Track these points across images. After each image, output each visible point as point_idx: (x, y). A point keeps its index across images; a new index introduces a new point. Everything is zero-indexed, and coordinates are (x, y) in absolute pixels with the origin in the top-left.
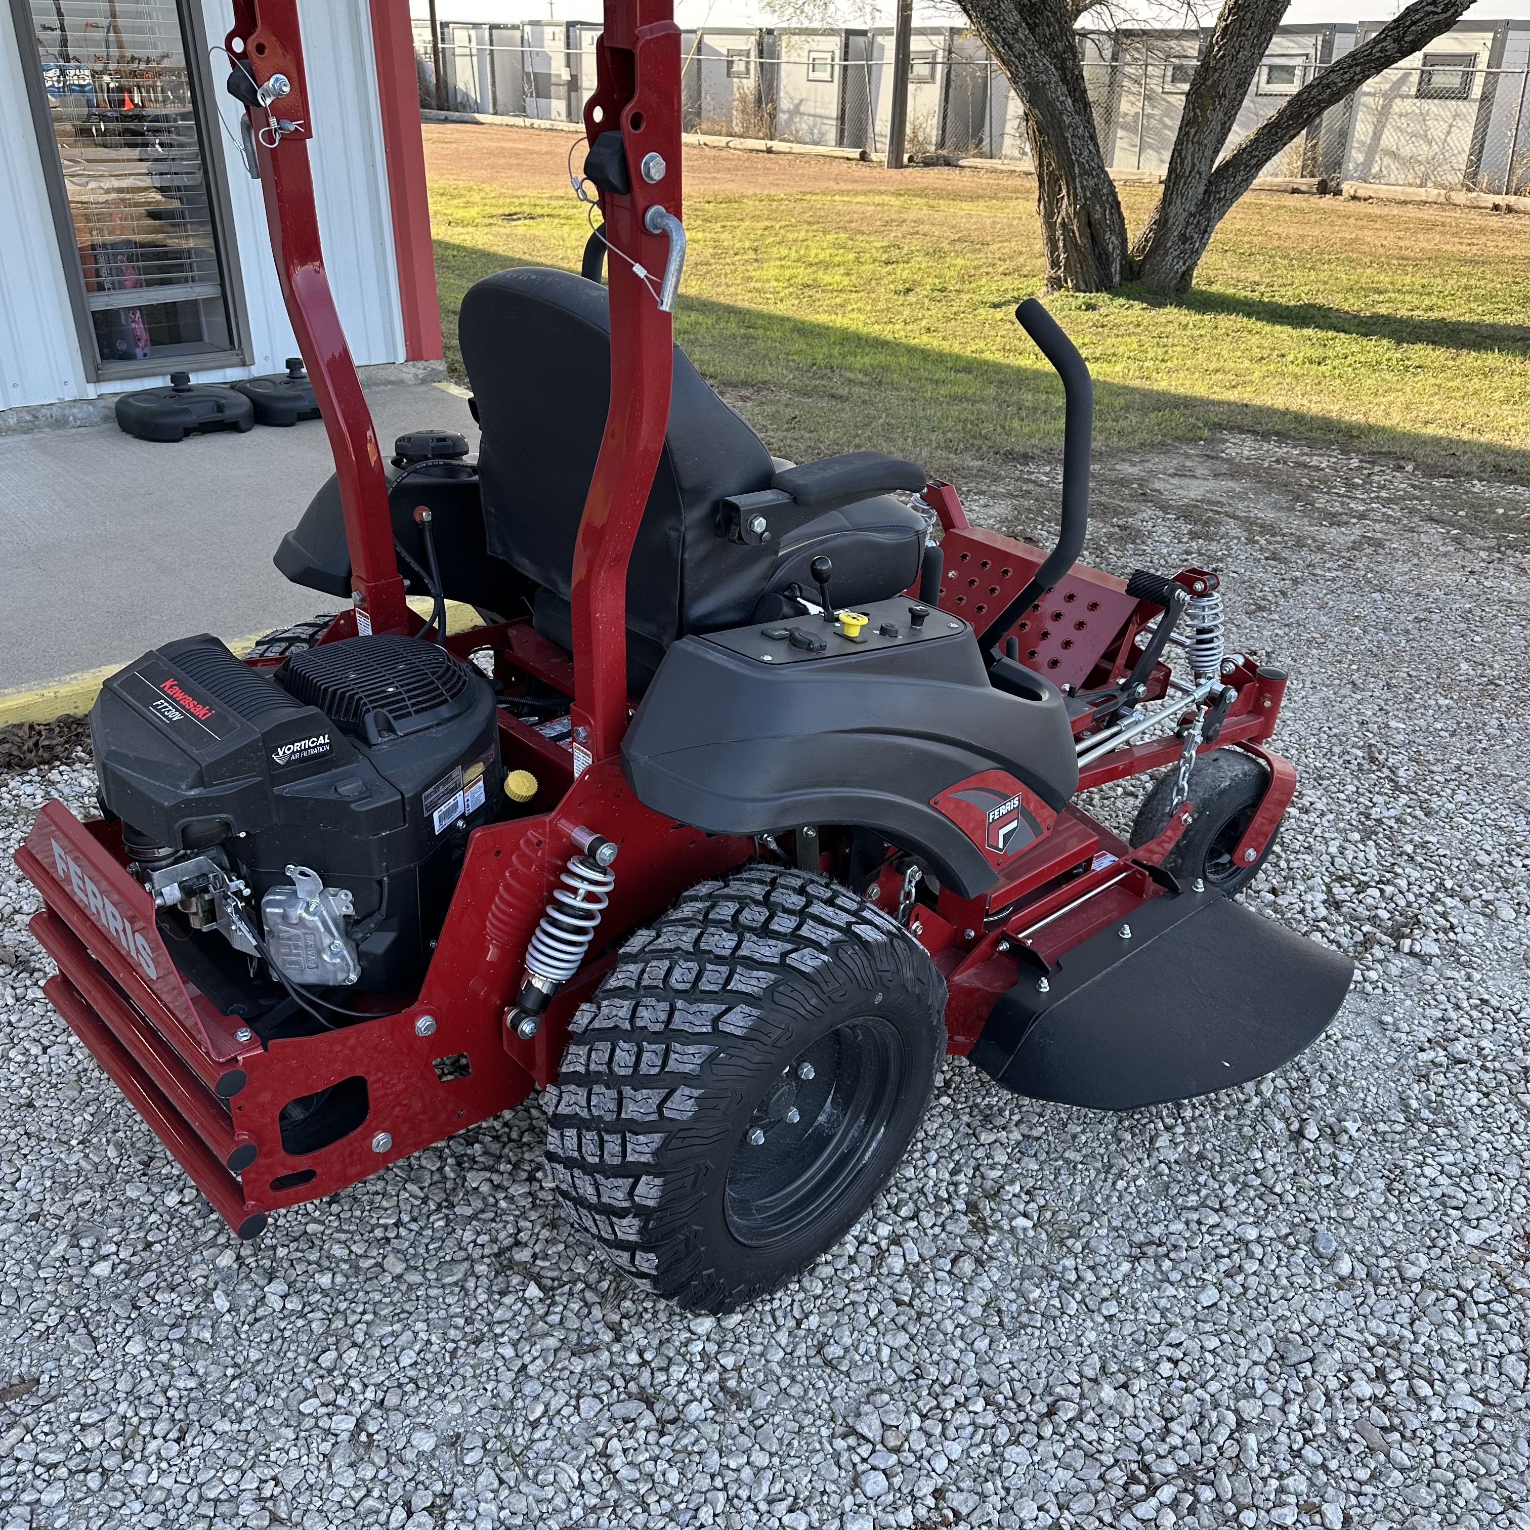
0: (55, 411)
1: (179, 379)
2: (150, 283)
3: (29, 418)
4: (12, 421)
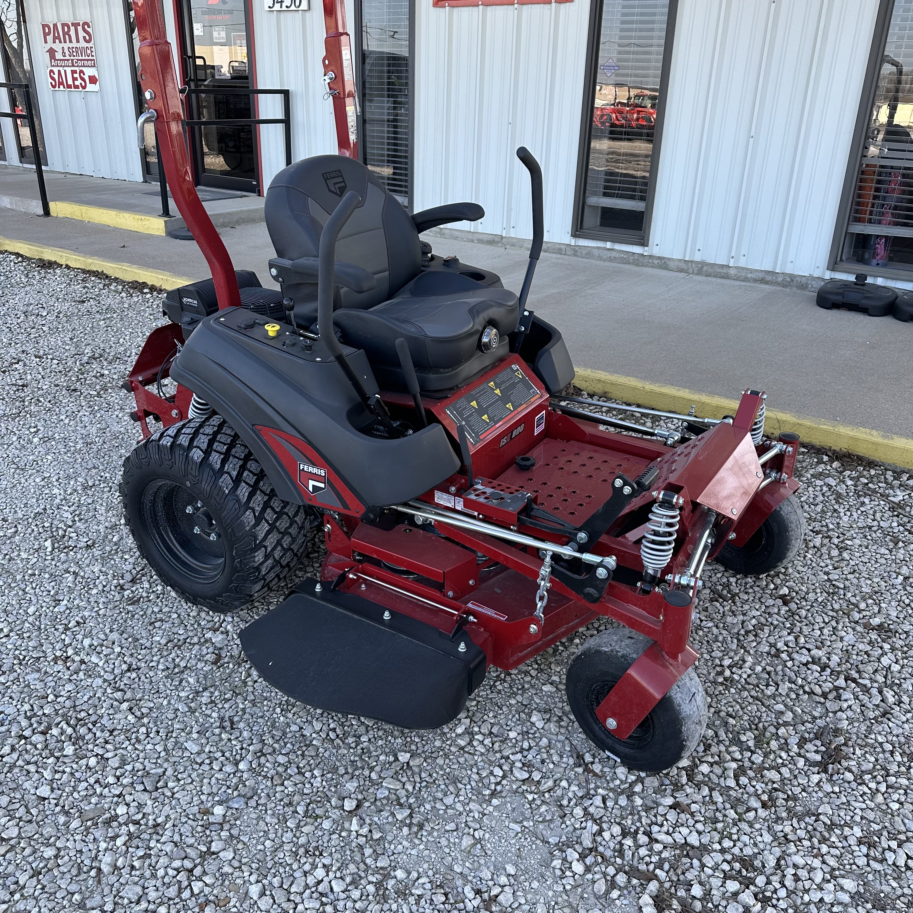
0: (804, 280)
1: (861, 278)
2: (897, 224)
3: (789, 280)
4: (780, 279)
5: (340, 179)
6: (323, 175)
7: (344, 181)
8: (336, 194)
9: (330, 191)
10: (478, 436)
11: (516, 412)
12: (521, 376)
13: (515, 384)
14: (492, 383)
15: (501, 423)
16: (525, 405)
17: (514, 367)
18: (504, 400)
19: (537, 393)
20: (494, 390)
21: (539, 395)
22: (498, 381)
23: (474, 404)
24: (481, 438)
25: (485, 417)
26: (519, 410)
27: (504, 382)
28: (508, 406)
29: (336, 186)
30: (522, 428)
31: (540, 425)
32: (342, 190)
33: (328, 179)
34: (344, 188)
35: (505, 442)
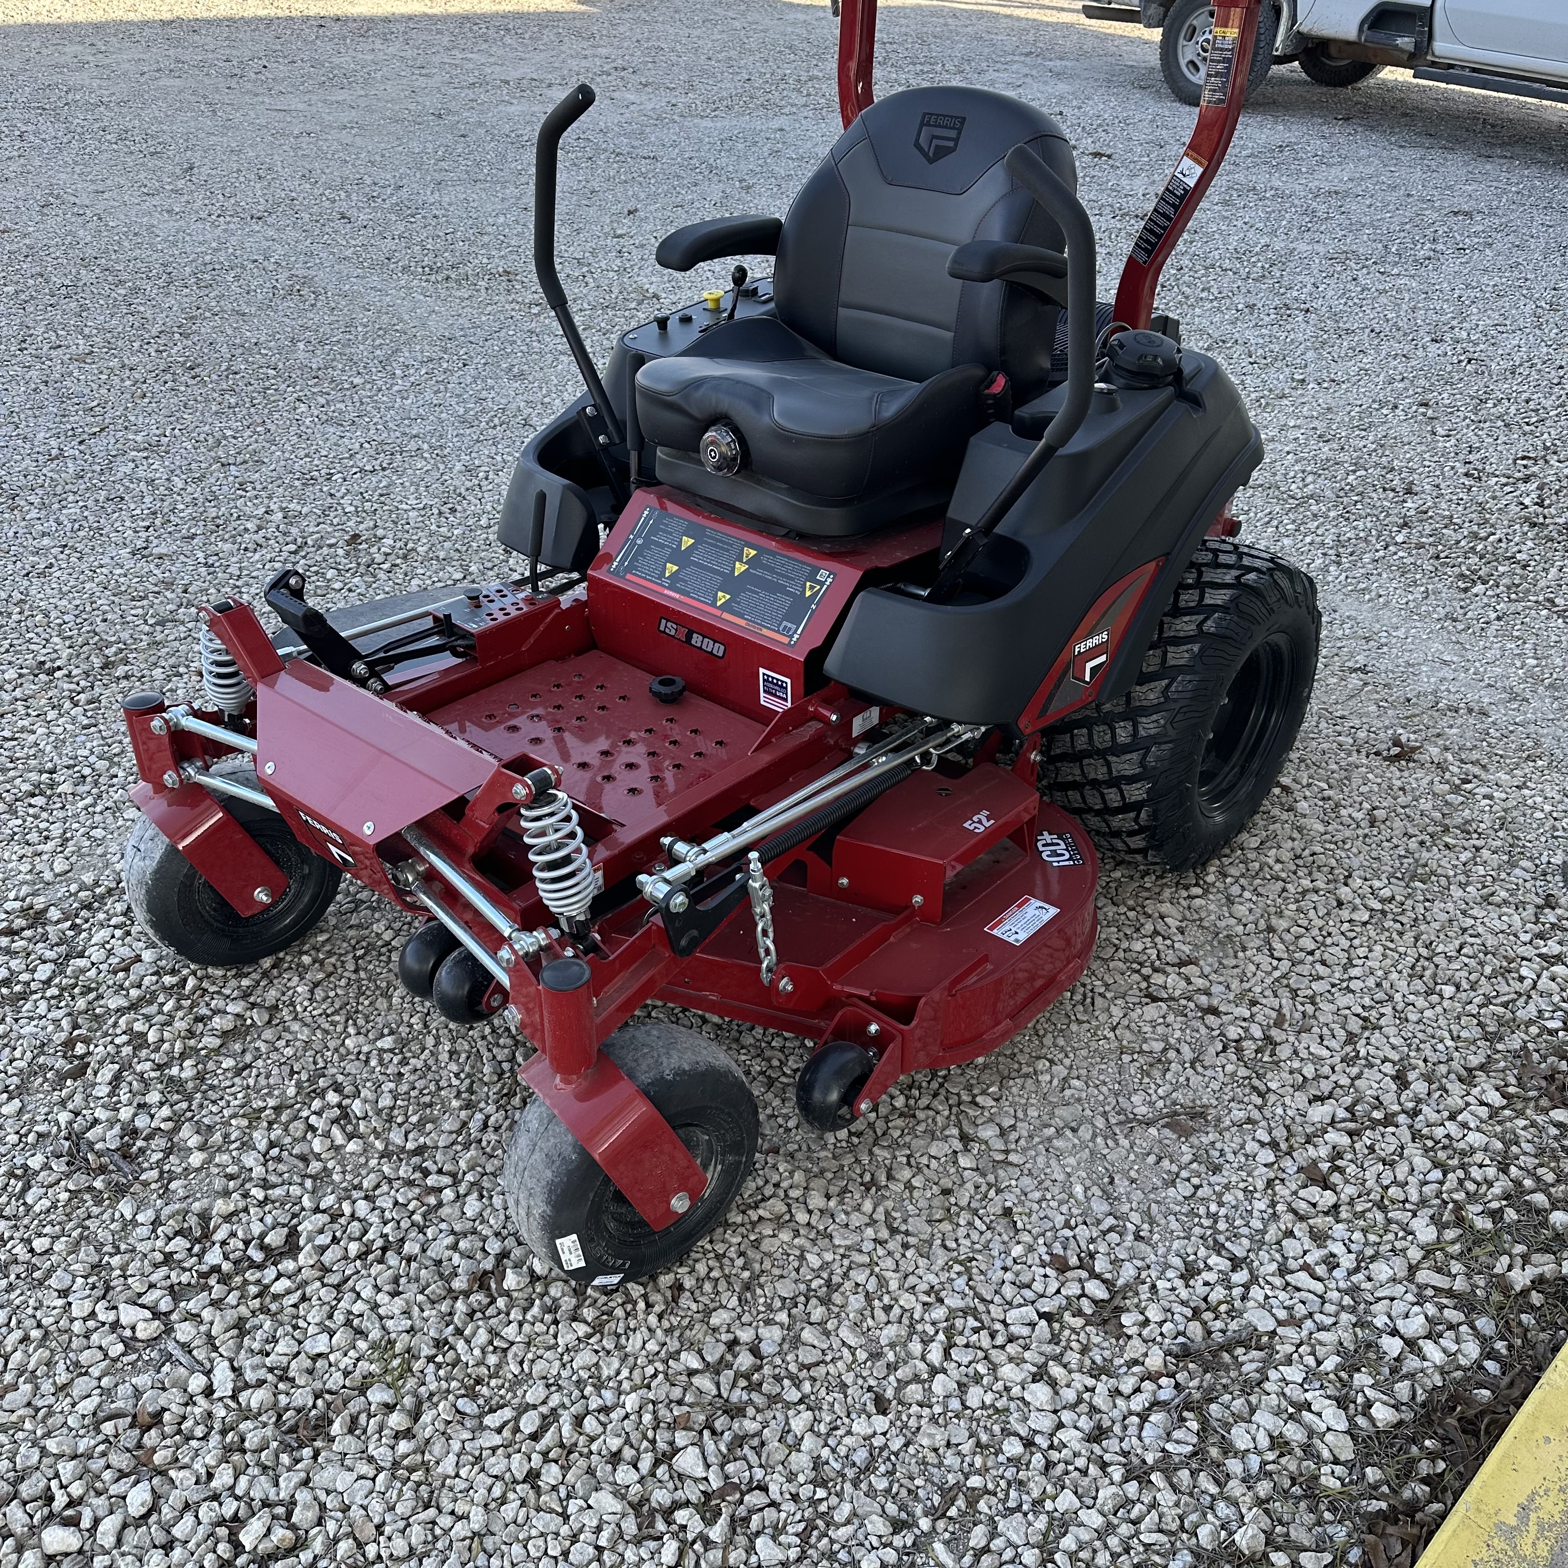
5: (953, 134)
6: (924, 115)
7: (956, 140)
8: (925, 154)
9: (917, 145)
10: (628, 570)
11: (718, 613)
12: (808, 593)
13: (782, 590)
14: (753, 552)
15: (677, 596)
16: (742, 623)
17: (822, 575)
18: (729, 583)
19: (792, 636)
20: (741, 561)
21: (785, 640)
22: (764, 560)
23: (687, 542)
24: (628, 576)
25: (671, 568)
26: (726, 616)
27: (771, 570)
28: (720, 594)
29: (935, 142)
30: (719, 650)
31: (775, 695)
32: (941, 153)
33: (928, 124)
34: (950, 150)
35: (673, 633)
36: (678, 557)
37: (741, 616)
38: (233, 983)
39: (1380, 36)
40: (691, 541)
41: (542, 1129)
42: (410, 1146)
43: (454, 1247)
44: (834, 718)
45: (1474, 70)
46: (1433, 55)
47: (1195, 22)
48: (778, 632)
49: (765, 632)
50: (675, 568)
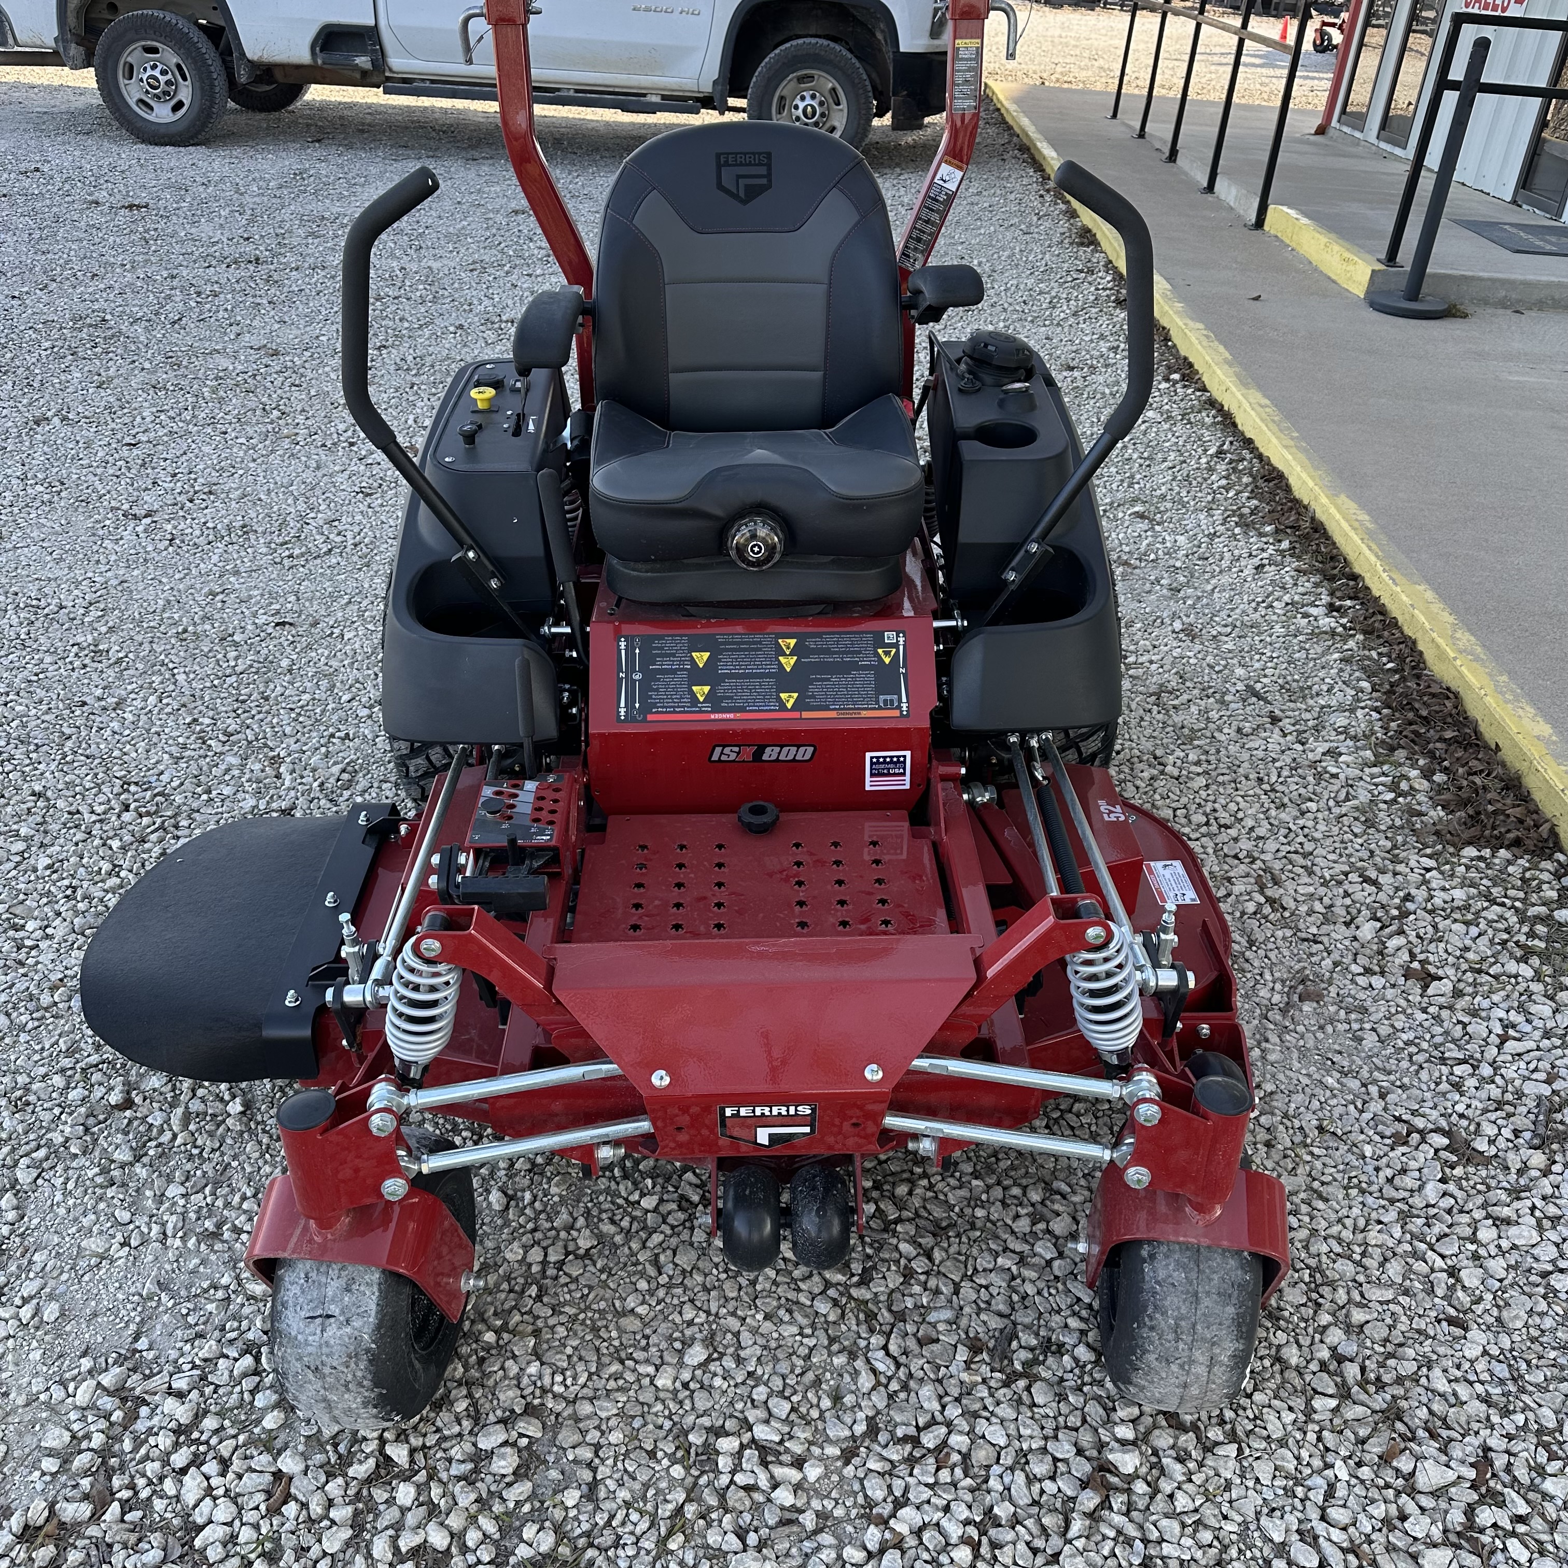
5: (763, 170)
6: (718, 156)
7: (769, 176)
8: (735, 196)
9: (720, 187)
10: (646, 708)
11: (796, 715)
12: (887, 660)
13: (855, 666)
14: (793, 642)
15: (730, 716)
16: (833, 714)
17: (890, 637)
18: (785, 681)
19: (899, 707)
20: (784, 654)
21: (896, 713)
22: (811, 643)
23: (701, 658)
24: (650, 717)
25: (701, 691)
26: (805, 715)
27: (828, 651)
28: (783, 696)
29: (742, 182)
30: (806, 753)
31: (889, 775)
32: (753, 193)
33: (727, 164)
34: (762, 189)
35: (733, 757)
36: (697, 676)
37: (827, 708)
38: (445, 1417)
39: (337, 57)
40: (706, 655)
41: (1193, 1275)
42: (860, 1428)
43: (1031, 1480)
44: (963, 771)
45: (433, 81)
46: (391, 70)
47: (129, 59)
48: (880, 708)
49: (864, 714)
50: (706, 689)
